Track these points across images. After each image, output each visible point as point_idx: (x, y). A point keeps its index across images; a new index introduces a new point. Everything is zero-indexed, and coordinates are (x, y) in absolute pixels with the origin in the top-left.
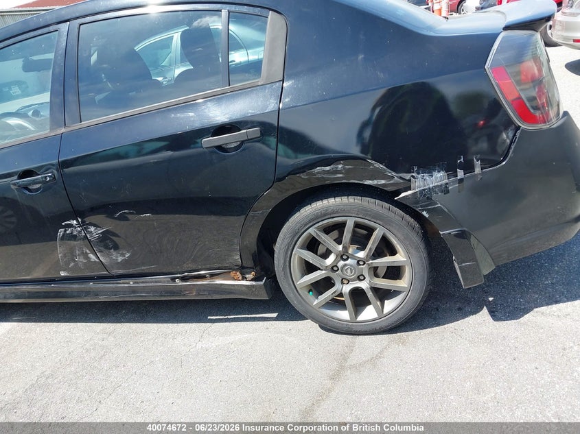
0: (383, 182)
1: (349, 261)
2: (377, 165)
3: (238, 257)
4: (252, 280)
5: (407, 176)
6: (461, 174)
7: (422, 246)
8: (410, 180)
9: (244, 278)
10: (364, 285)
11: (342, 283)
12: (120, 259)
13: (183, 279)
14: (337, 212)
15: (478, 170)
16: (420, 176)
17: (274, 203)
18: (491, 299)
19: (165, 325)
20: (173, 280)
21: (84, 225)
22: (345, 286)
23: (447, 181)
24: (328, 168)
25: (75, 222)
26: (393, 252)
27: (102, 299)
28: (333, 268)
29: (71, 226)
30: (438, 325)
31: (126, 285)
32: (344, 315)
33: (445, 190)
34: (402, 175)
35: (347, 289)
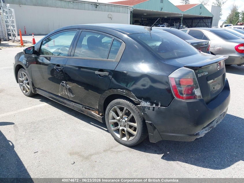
0: (134, 100)
1: (123, 120)
2: (133, 94)
3: (98, 107)
4: (101, 116)
5: (140, 100)
6: (154, 106)
7: (141, 123)
8: (140, 102)
9: (99, 114)
10: (125, 129)
11: (120, 126)
12: (72, 96)
13: (86, 108)
14: (122, 104)
15: (159, 106)
16: (144, 102)
17: (108, 95)
18: (168, 153)
19: (79, 120)
20: (83, 107)
21: (66, 84)
22: (121, 127)
23: (150, 106)
24: (121, 90)
25: (64, 82)
26: (134, 122)
27: (66, 105)
28: (119, 120)
29: (63, 83)
30: (145, 152)
31: (72, 104)
32: (118, 136)
33: (149, 108)
34: (139, 99)
35: (121, 128)
